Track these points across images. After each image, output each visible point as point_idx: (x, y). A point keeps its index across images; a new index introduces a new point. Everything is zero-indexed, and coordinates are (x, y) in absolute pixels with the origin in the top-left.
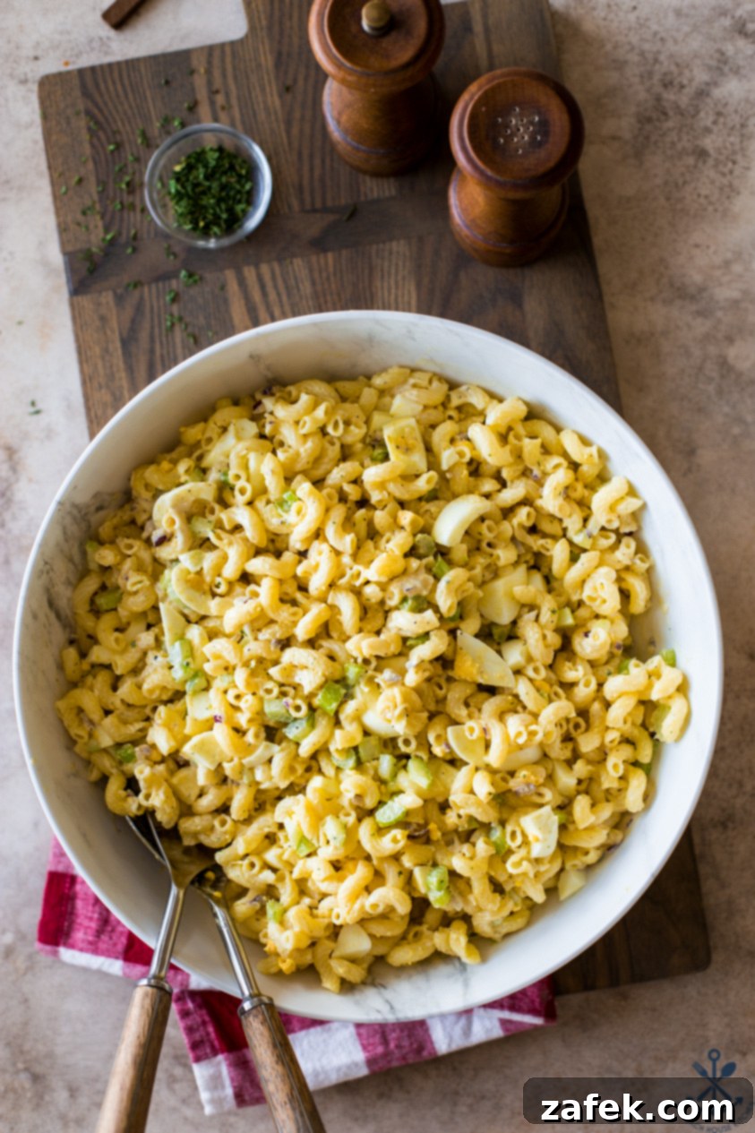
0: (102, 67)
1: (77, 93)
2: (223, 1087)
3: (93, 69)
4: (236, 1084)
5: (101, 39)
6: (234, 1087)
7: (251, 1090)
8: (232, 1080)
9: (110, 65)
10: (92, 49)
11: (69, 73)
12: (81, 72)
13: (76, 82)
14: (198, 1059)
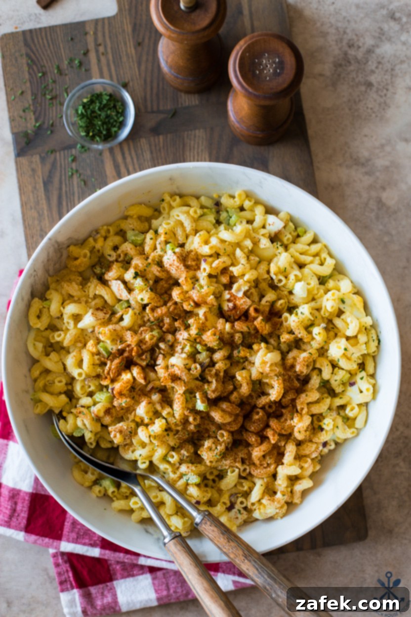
0: (36, 30)
1: (22, 44)
2: (76, 606)
3: (31, 31)
4: (83, 606)
5: (36, 14)
6: (82, 608)
7: (91, 610)
8: (81, 603)
9: (40, 29)
10: (31, 20)
11: (17, 33)
12: (24, 32)
13: (21, 38)
14: (62, 591)
